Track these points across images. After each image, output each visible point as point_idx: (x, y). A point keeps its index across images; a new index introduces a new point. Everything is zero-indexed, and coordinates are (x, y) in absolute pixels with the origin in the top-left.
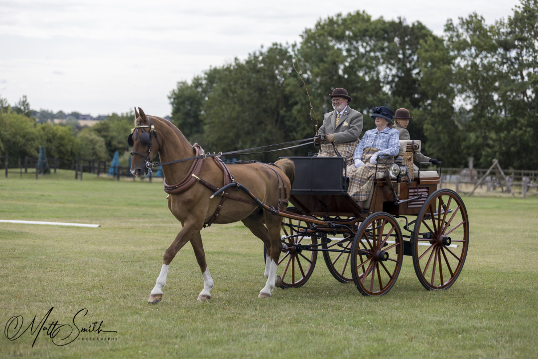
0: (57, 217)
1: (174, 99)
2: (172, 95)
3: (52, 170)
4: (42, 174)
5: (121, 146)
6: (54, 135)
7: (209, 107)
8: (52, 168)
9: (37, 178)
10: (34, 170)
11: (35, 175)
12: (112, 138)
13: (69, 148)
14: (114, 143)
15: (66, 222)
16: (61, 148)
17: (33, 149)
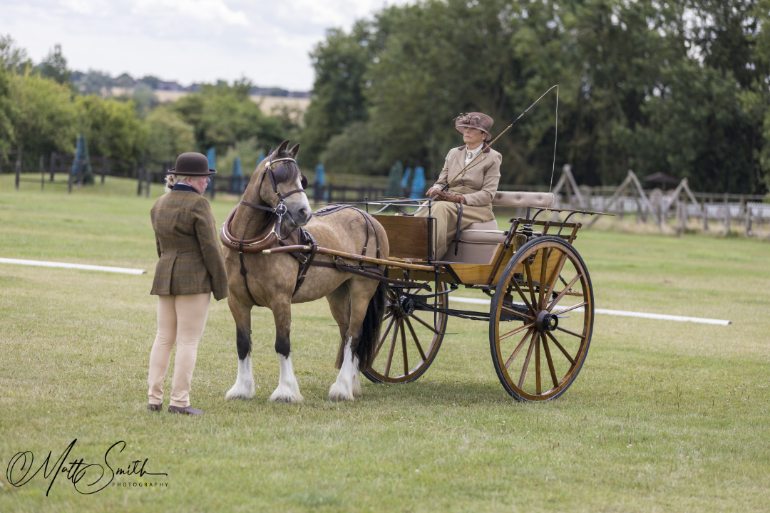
0: (78, 256)
1: (320, 58)
2: (317, 51)
3: (98, 179)
4: (80, 185)
5: (221, 139)
6: (105, 117)
7: (381, 75)
8: (99, 173)
9: (70, 190)
10: (65, 177)
11: (66, 186)
12: (207, 125)
13: (130, 141)
14: (211, 133)
15: (91, 264)
16: (117, 141)
17: (67, 140)
